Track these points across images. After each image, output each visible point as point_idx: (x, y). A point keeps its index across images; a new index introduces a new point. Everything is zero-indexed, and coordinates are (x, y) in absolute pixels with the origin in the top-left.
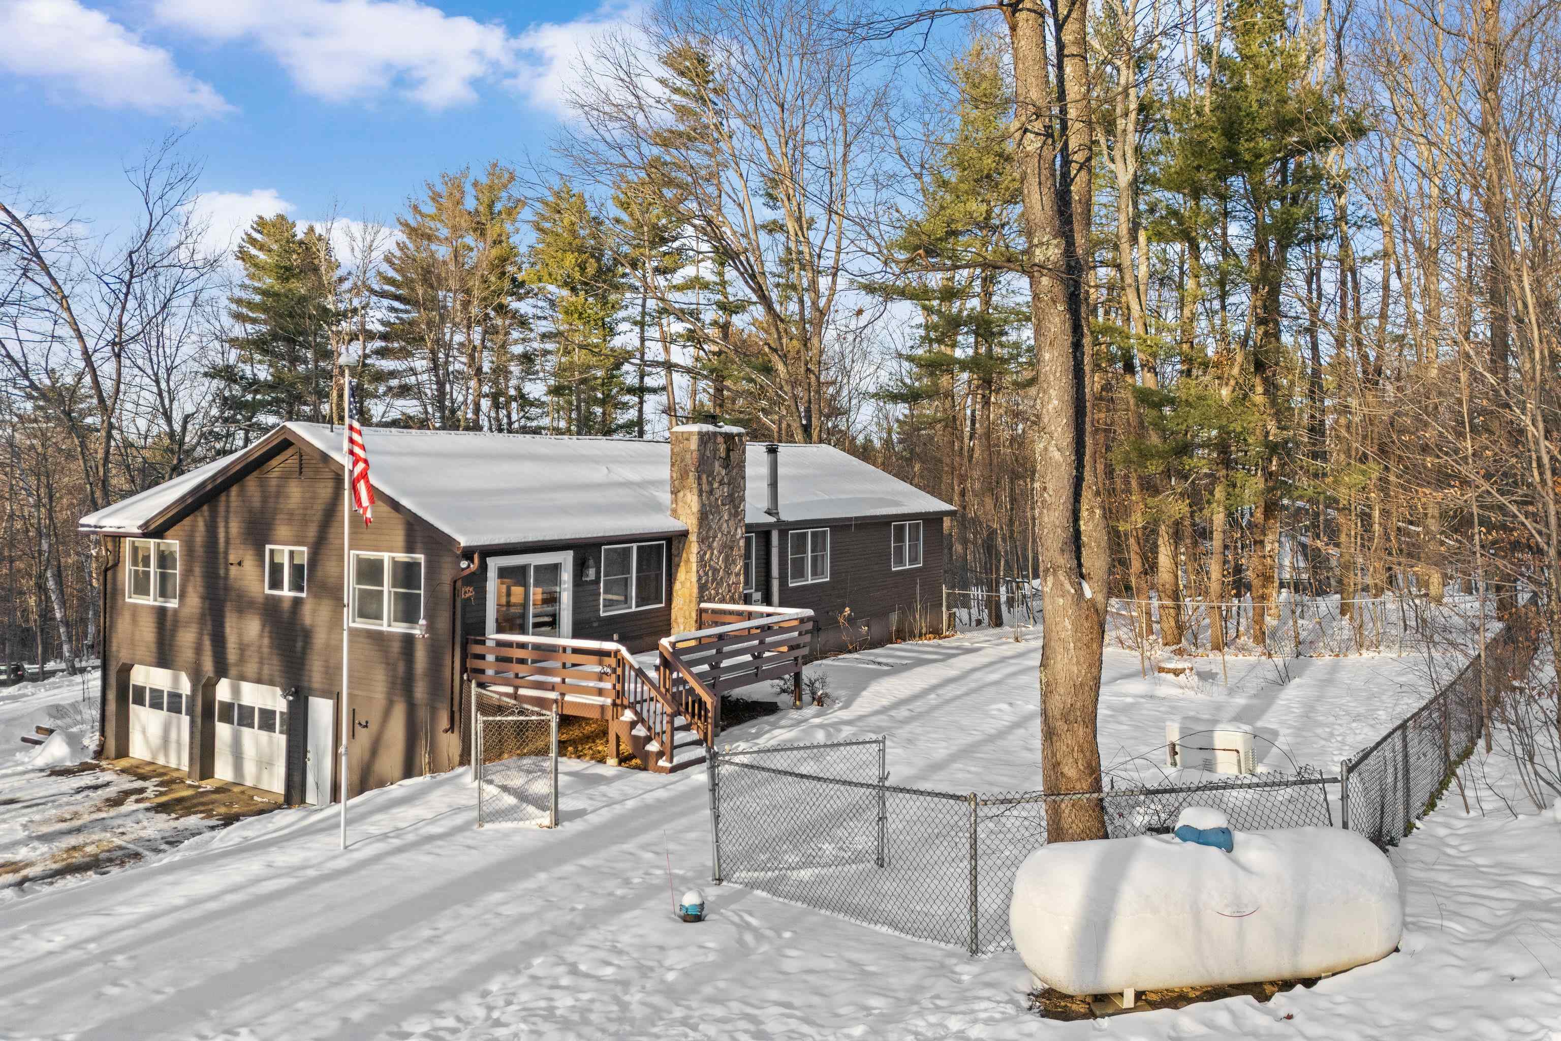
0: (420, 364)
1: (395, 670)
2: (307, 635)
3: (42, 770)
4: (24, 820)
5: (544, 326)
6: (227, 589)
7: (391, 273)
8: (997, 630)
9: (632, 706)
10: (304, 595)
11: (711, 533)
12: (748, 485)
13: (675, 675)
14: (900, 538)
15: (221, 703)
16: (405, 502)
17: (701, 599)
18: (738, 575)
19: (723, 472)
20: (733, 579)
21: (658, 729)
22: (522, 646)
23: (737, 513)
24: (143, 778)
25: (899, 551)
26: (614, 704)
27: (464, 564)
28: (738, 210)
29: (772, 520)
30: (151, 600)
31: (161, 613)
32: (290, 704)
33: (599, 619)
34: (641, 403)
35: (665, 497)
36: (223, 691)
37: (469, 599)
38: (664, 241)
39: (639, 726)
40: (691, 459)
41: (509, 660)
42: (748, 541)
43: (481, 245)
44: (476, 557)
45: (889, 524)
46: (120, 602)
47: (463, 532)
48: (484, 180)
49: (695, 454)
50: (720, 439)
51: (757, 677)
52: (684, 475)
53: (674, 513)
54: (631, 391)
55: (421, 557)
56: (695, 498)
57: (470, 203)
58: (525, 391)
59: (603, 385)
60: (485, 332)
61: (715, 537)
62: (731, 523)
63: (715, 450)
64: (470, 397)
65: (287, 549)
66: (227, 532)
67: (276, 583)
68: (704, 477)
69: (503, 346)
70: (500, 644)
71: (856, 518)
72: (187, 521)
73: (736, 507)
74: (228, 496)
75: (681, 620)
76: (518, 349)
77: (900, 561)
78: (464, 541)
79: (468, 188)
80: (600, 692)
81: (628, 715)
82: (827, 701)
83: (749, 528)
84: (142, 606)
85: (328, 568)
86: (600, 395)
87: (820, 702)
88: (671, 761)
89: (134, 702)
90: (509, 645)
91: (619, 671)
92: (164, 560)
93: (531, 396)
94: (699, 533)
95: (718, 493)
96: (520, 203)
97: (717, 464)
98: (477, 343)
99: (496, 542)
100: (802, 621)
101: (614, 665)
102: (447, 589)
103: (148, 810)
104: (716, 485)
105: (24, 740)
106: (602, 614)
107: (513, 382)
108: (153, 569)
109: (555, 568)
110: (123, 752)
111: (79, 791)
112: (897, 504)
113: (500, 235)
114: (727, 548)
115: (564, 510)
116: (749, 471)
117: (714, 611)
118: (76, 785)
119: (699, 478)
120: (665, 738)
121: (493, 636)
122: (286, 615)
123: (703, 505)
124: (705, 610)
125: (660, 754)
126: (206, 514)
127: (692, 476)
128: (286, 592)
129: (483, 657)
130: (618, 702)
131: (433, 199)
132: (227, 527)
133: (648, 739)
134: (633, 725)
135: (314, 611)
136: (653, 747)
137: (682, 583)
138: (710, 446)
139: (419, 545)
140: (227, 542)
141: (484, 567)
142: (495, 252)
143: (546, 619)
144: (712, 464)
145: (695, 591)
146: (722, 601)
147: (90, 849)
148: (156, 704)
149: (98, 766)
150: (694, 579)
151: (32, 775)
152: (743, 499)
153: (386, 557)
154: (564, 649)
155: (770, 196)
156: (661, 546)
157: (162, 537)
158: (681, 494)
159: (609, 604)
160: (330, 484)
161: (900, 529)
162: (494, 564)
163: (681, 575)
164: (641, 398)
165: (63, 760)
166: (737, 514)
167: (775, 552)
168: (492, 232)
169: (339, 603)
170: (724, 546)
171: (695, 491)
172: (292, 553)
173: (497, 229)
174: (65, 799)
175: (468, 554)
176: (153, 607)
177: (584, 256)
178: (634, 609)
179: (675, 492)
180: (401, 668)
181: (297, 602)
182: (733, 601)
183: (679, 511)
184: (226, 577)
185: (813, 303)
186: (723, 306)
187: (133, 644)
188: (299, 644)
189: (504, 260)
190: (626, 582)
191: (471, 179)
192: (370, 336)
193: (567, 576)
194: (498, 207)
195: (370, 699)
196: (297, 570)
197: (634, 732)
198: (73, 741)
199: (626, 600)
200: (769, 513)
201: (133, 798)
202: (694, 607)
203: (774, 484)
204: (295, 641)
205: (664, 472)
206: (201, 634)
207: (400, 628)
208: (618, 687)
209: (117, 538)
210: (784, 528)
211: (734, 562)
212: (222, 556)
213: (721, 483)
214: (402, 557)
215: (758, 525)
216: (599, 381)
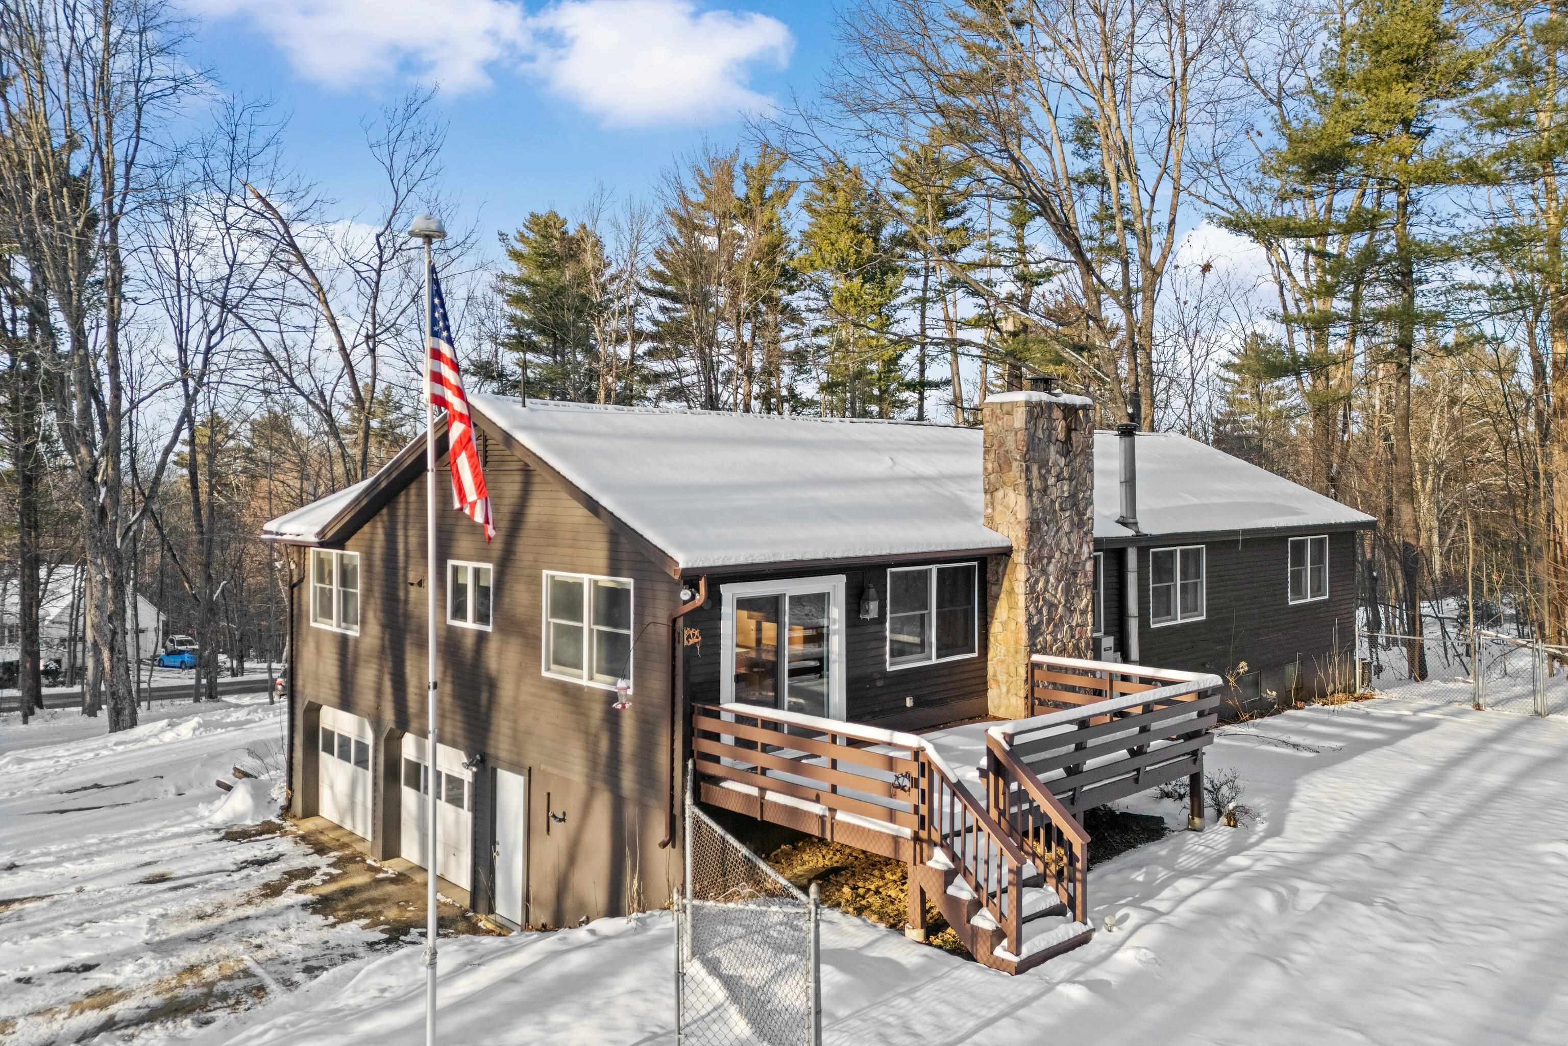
0: (688, 364)
1: (596, 743)
2: (492, 685)
3: (217, 830)
4: (156, 911)
5: (816, 321)
6: (407, 616)
7: (660, 267)
8: (1424, 687)
9: (945, 843)
10: (489, 629)
11: (1045, 552)
12: (1097, 482)
13: (1014, 786)
14: (1299, 560)
15: (408, 762)
16: (605, 501)
17: (1032, 648)
18: (1083, 612)
19: (1062, 462)
20: (1077, 619)
21: (993, 887)
22: (774, 726)
23: (1081, 522)
24: (321, 850)
25: (1297, 577)
26: (916, 838)
27: (685, 595)
28: (1046, 155)
29: (1129, 532)
30: (332, 626)
31: (343, 641)
32: (475, 775)
33: (885, 675)
34: (922, 399)
35: (978, 500)
36: (409, 747)
37: (694, 646)
38: (948, 216)
39: (959, 880)
40: (1015, 444)
41: (750, 745)
42: (1096, 559)
43: (751, 233)
44: (702, 584)
45: (1285, 539)
46: (304, 625)
47: (682, 546)
48: (754, 162)
49: (1021, 436)
50: (1057, 414)
51: (1137, 782)
52: (1003, 464)
53: (991, 522)
54: (910, 386)
55: (628, 582)
56: (1022, 500)
57: (740, 190)
58: (797, 391)
59: (880, 379)
60: (756, 328)
61: (1050, 558)
62: (1074, 537)
63: (1051, 429)
64: (740, 397)
65: (471, 565)
66: (406, 543)
67: (459, 611)
68: (1035, 469)
69: (776, 342)
70: (741, 719)
71: (1245, 532)
72: (366, 528)
73: (1081, 514)
74: (407, 495)
75: (1002, 678)
76: (790, 346)
77: (1298, 591)
78: (683, 560)
79: (738, 171)
80: (891, 815)
81: (940, 859)
82: (1246, 819)
83: (1099, 544)
84: (326, 632)
85: (518, 594)
86: (876, 392)
87: (1233, 820)
88: (1018, 954)
89: (324, 750)
90: (751, 721)
91: (924, 783)
92: (346, 578)
93: (804, 397)
94: (1029, 551)
95: (1054, 493)
96: (789, 186)
97: (1053, 449)
98: (747, 338)
99: (732, 562)
100: (1202, 694)
101: (915, 774)
102: (661, 632)
103: (305, 906)
104: (1051, 481)
105: (219, 784)
106: (889, 668)
107: (785, 380)
108: (335, 587)
109: (821, 600)
110: (311, 810)
111: (242, 866)
112: (1295, 512)
113: (771, 221)
114: (1070, 572)
115: (830, 514)
116: (1098, 464)
117: (1051, 668)
118: (241, 857)
119: (1028, 470)
120: (1007, 902)
121: (730, 706)
122: (469, 655)
123: (1034, 510)
124: (1038, 665)
125: (999, 935)
126: (385, 518)
127: (1017, 467)
128: (469, 624)
129: (716, 737)
130: (924, 834)
131: (703, 187)
132: (406, 537)
133: (976, 905)
134: (948, 877)
135: (501, 653)
136: (985, 921)
137: (1004, 625)
138: (1043, 423)
139: (626, 565)
140: (407, 555)
141: (715, 598)
142: (766, 239)
143: (812, 663)
144: (1046, 450)
145: (1024, 636)
146: (1062, 652)
147: (210, 973)
148: (344, 756)
149: (280, 827)
150: (1022, 619)
151: (204, 837)
152: (1089, 502)
153: (585, 579)
154: (834, 738)
155: (1081, 140)
156: (969, 570)
157: (342, 547)
158: (999, 494)
159: (900, 651)
160: (517, 477)
161: (1299, 548)
162: (730, 592)
163: (1001, 612)
164: (921, 394)
165: (243, 816)
166: (1081, 524)
167: (1132, 579)
168: (762, 217)
169: (532, 642)
170: (1064, 570)
171: (1022, 490)
172: (477, 572)
173: (767, 214)
174: (220, 879)
175: (690, 579)
176: (334, 634)
177: (860, 236)
178: (934, 661)
179: (990, 491)
180: (604, 745)
181: (481, 637)
182: (1078, 653)
183: (997, 519)
184: (406, 601)
185: (1143, 260)
186: (1022, 278)
187: (317, 678)
188: (484, 696)
189: (774, 248)
190: (922, 622)
191: (741, 161)
192: (639, 336)
193: (837, 614)
194: (769, 191)
195: (567, 782)
196: (482, 592)
197: (951, 890)
198: (260, 794)
199: (922, 646)
200: (1123, 522)
201: (297, 883)
202: (1022, 658)
203: (1130, 482)
204: (479, 691)
205: (975, 464)
206: (381, 671)
207: (602, 683)
208: (923, 809)
209: (301, 547)
210: (1144, 543)
211: (1078, 594)
212: (401, 572)
213: (1059, 478)
214: (605, 581)
215: (1110, 540)
216: (876, 376)
